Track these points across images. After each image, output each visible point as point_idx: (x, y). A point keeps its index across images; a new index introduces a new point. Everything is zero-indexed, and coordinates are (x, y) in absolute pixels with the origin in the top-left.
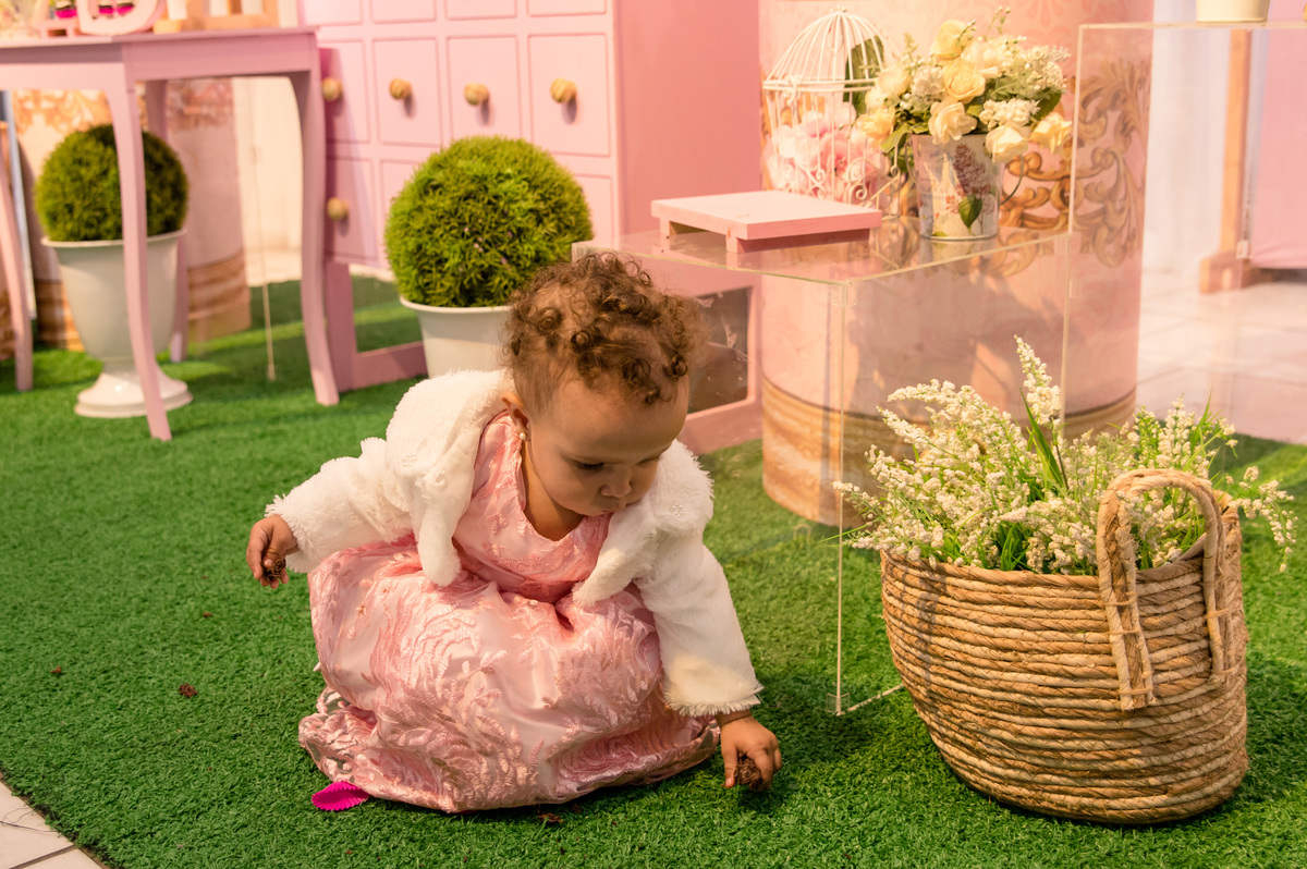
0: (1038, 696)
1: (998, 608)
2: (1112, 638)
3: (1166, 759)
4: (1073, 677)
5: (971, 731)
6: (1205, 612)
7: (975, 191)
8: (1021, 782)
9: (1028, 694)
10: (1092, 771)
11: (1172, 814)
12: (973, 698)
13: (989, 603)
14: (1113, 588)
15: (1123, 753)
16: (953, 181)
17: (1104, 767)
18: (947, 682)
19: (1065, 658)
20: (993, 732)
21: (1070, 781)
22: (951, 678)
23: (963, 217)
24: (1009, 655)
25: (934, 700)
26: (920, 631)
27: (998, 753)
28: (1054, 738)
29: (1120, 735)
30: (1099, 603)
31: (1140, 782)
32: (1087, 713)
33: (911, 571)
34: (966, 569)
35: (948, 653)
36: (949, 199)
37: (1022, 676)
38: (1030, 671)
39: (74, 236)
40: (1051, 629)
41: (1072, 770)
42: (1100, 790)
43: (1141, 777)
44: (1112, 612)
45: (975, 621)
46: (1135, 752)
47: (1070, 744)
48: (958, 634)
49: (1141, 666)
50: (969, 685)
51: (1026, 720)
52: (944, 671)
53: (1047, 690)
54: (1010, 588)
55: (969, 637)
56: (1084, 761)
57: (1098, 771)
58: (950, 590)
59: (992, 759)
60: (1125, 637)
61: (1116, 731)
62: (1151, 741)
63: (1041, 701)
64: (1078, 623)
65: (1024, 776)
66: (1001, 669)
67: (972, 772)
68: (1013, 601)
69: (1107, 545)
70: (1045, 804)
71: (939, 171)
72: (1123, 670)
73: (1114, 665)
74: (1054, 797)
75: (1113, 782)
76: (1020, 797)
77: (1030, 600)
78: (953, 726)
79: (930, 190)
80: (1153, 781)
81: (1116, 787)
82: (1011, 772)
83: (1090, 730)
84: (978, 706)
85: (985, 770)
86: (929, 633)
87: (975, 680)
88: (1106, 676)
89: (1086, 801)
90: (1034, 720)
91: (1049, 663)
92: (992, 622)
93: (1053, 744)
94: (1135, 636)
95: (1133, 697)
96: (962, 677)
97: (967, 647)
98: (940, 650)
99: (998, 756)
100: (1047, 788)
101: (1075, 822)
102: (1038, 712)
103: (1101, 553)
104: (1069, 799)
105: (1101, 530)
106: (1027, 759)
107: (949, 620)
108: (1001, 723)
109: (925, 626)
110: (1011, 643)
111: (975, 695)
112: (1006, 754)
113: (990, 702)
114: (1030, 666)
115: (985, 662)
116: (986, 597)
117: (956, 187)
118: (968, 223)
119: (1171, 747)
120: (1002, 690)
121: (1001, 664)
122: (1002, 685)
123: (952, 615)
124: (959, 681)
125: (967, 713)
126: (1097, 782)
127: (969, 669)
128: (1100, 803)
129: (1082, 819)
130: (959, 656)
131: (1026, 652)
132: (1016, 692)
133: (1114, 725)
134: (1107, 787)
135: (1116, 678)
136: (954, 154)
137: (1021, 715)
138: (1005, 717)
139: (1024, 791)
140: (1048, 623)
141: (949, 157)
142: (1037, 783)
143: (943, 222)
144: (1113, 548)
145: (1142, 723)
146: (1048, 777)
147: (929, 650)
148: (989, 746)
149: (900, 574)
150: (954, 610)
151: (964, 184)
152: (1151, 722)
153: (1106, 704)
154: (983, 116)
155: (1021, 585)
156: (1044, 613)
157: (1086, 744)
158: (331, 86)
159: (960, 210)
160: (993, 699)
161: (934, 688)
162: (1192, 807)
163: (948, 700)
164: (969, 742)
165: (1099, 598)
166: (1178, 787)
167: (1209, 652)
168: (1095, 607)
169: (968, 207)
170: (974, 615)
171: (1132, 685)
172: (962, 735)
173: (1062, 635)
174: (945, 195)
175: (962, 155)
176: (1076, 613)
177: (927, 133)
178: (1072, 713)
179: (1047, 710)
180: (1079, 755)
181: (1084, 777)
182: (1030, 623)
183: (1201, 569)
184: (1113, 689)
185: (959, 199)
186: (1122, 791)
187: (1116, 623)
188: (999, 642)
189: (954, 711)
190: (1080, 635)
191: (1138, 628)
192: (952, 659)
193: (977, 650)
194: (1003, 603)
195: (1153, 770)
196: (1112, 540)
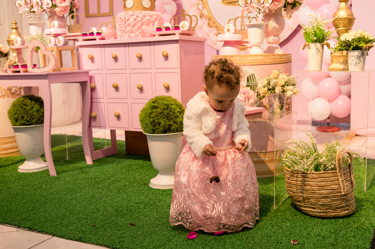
0: (328, 194)
1: (319, 179)
2: (340, 181)
3: (348, 204)
4: (334, 190)
5: (313, 204)
6: (351, 176)
7: (282, 103)
8: (323, 212)
9: (326, 194)
10: (337, 208)
11: (349, 214)
12: (314, 197)
13: (317, 178)
14: (339, 172)
15: (342, 203)
16: (278, 101)
17: (339, 206)
18: (308, 195)
19: (332, 186)
20: (318, 203)
21: (333, 210)
22: (310, 194)
23: (280, 109)
24: (322, 187)
25: (304, 199)
26: (302, 186)
27: (319, 207)
28: (330, 202)
29: (341, 200)
30: (336, 175)
31: (344, 209)
32: (336, 196)
33: (299, 175)
34: (312, 172)
35: (309, 189)
36: (277, 105)
37: (324, 191)
38: (326, 190)
39: (24, 124)
40: (329, 181)
41: (333, 208)
42: (338, 211)
43: (344, 207)
44: (339, 177)
45: (314, 182)
46: (343, 203)
47: (333, 203)
48: (311, 185)
49: (344, 186)
50: (313, 195)
51: (325, 199)
52: (307, 193)
53: (329, 193)
54: (321, 175)
55: (313, 185)
56: (335, 206)
57: (338, 207)
58: (308, 177)
59: (318, 209)
60: (342, 181)
61: (340, 199)
62: (345, 200)
63: (328, 195)
64: (333, 180)
65: (324, 211)
66: (320, 190)
67: (312, 212)
68: (322, 177)
69: (338, 164)
70: (328, 216)
71: (275, 100)
72: (342, 187)
73: (340, 187)
74: (330, 214)
75: (340, 209)
76: (323, 215)
77: (325, 176)
78: (309, 204)
79: (273, 103)
80: (346, 208)
81: (340, 210)
82: (321, 211)
83: (337, 199)
84: (315, 198)
85: (316, 212)
86: (304, 186)
87: (315, 193)
88: (339, 189)
89: (336, 214)
90: (326, 199)
91: (329, 188)
92: (318, 181)
93: (330, 203)
94: (343, 181)
95: (344, 192)
96: (312, 193)
97: (313, 187)
98: (307, 189)
99: (319, 208)
100: (329, 212)
101: (333, 218)
102: (328, 197)
103: (337, 166)
104: (333, 214)
105: (337, 162)
106: (325, 207)
107: (309, 183)
108: (320, 201)
109: (303, 185)
110: (322, 185)
111: (315, 196)
112: (321, 207)
113: (318, 197)
114: (326, 189)
115: (317, 189)
116: (316, 177)
117: (279, 103)
118: (281, 110)
119: (349, 201)
120: (321, 194)
121: (320, 189)
122: (321, 193)
123: (309, 181)
124: (311, 194)
125: (313, 200)
126: (337, 210)
127: (314, 191)
128: (338, 214)
129: (335, 217)
130: (311, 189)
131: (325, 186)
132: (323, 194)
133: (340, 198)
134: (339, 210)
135: (341, 189)
136: (278, 96)
137: (324, 199)
138: (321, 199)
139: (324, 214)
140: (328, 180)
141: (278, 97)
142: (326, 212)
143: (276, 110)
144: (339, 165)
145: (345, 197)
146: (329, 210)
147: (304, 189)
148: (317, 206)
149: (296, 176)
150: (310, 180)
151: (280, 102)
152: (346, 197)
153: (339, 194)
154: (285, 89)
155: (323, 174)
156: (327, 178)
157: (336, 202)
158: (93, 85)
159: (280, 107)
160: (319, 196)
161: (304, 197)
162: (351, 213)
163: (308, 199)
164: (312, 206)
165: (337, 174)
166: (349, 209)
167: (352, 183)
168: (336, 176)
169: (281, 106)
170: (314, 181)
171: (344, 190)
172: (311, 205)
173: (331, 182)
174: (276, 104)
175: (280, 96)
176: (333, 178)
177: (275, 92)
178: (333, 197)
179: (329, 197)
180: (335, 205)
181: (335, 209)
182: (325, 181)
183: (350, 168)
184: (340, 191)
185: (279, 105)
186: (341, 211)
187: (340, 179)
188: (319, 185)
189: (310, 201)
190: (334, 182)
191: (343, 179)
192: (310, 190)
193: (315, 187)
194: (320, 178)
195: (346, 206)
196: (339, 163)
